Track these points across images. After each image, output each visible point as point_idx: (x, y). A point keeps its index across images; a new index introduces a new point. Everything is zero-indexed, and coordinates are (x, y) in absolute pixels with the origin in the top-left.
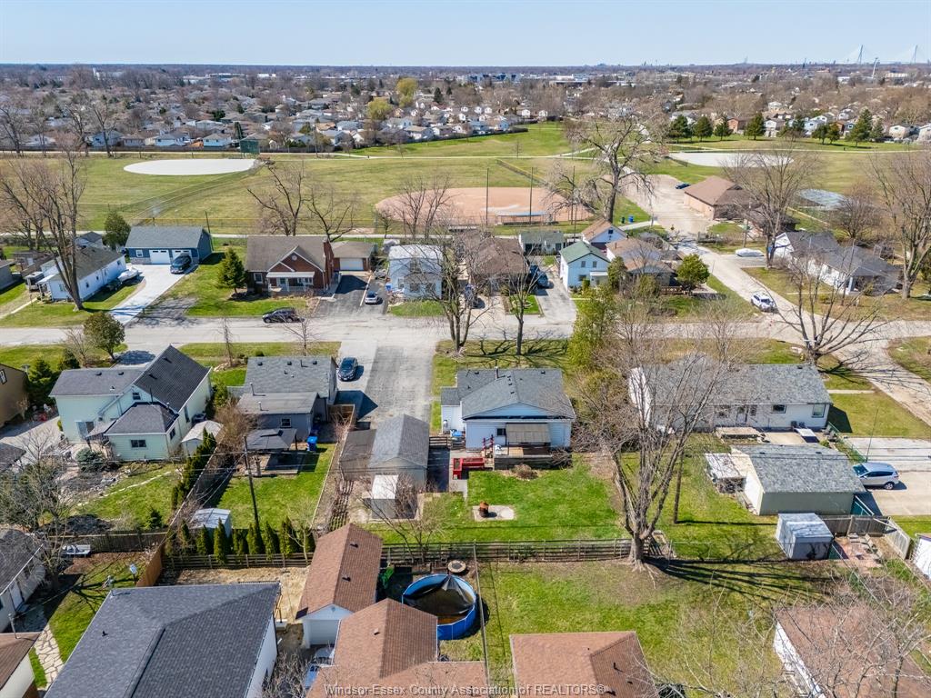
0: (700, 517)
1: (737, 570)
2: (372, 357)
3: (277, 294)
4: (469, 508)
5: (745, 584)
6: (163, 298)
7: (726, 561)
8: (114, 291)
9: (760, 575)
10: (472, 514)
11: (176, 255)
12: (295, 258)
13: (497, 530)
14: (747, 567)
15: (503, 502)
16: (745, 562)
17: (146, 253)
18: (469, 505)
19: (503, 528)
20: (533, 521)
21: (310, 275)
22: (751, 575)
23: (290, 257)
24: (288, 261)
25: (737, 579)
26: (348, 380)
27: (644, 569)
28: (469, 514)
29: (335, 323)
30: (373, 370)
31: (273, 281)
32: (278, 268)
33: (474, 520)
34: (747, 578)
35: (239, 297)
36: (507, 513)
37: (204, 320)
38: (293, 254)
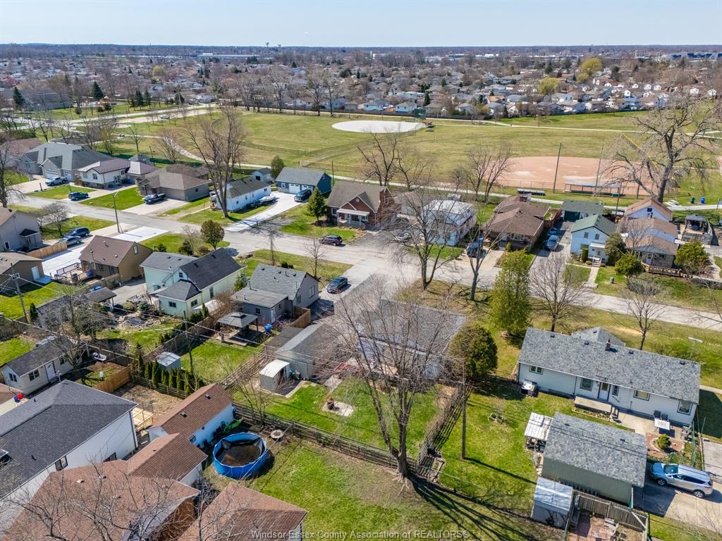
0: (489, 460)
1: (475, 509)
2: (363, 280)
3: (342, 225)
5: (470, 521)
6: (276, 217)
7: (474, 500)
8: (254, 208)
9: (490, 520)
10: (324, 404)
11: (304, 189)
12: (358, 201)
13: (329, 420)
14: (486, 510)
15: (352, 403)
16: (489, 506)
17: (287, 185)
18: (327, 398)
19: (335, 420)
20: (359, 422)
21: (365, 214)
22: (483, 517)
23: (355, 199)
24: (353, 202)
25: (468, 516)
26: (331, 293)
27: (402, 482)
28: (321, 404)
30: (356, 290)
31: (342, 215)
32: (346, 207)
33: (320, 409)
34: (476, 518)
35: (319, 224)
37: (286, 235)
38: (357, 198)
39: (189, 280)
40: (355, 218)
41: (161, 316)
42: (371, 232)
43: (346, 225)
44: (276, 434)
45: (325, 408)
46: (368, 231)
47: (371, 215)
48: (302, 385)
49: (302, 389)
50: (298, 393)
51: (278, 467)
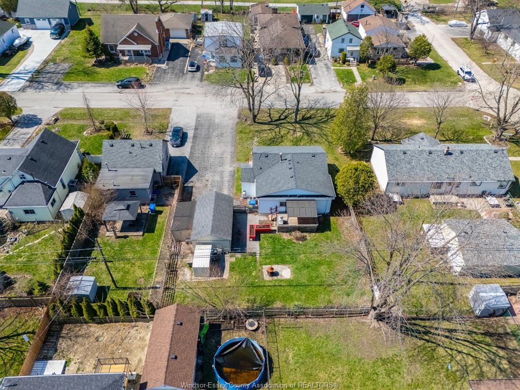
1: (441, 326)
2: (193, 124)
3: (126, 62)
4: (260, 268)
5: (446, 340)
6: (46, 62)
7: (434, 318)
8: (12, 56)
9: (456, 331)
10: (262, 273)
11: (54, 23)
12: (136, 34)
13: (279, 287)
14: (448, 323)
15: (283, 262)
16: (447, 319)
17: (32, 21)
18: (261, 265)
19: (283, 286)
20: (304, 280)
21: (148, 47)
23: (132, 34)
24: (131, 36)
25: (441, 335)
26: (177, 147)
27: (378, 326)
28: (260, 274)
29: (167, 90)
30: (195, 137)
31: (123, 52)
32: (125, 42)
33: (263, 279)
34: (447, 334)
35: (100, 64)
36: (286, 273)
37: (75, 84)
38: (134, 31)
39: (36, 179)
40: (137, 53)
41: (20, 226)
42: (159, 65)
43: (130, 61)
44: (252, 325)
45: (267, 277)
46: (156, 65)
47: (154, 47)
48: (229, 260)
49: (232, 264)
50: (232, 269)
51: (277, 358)
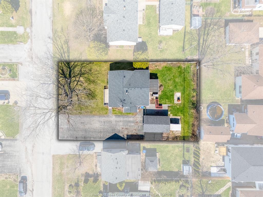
10: (178, 104)
15: (173, 95)
18: (174, 104)
19: (184, 96)
20: (182, 88)
33: (181, 103)
36: (178, 94)
48: (171, 116)
49: (173, 115)
50: (176, 115)
